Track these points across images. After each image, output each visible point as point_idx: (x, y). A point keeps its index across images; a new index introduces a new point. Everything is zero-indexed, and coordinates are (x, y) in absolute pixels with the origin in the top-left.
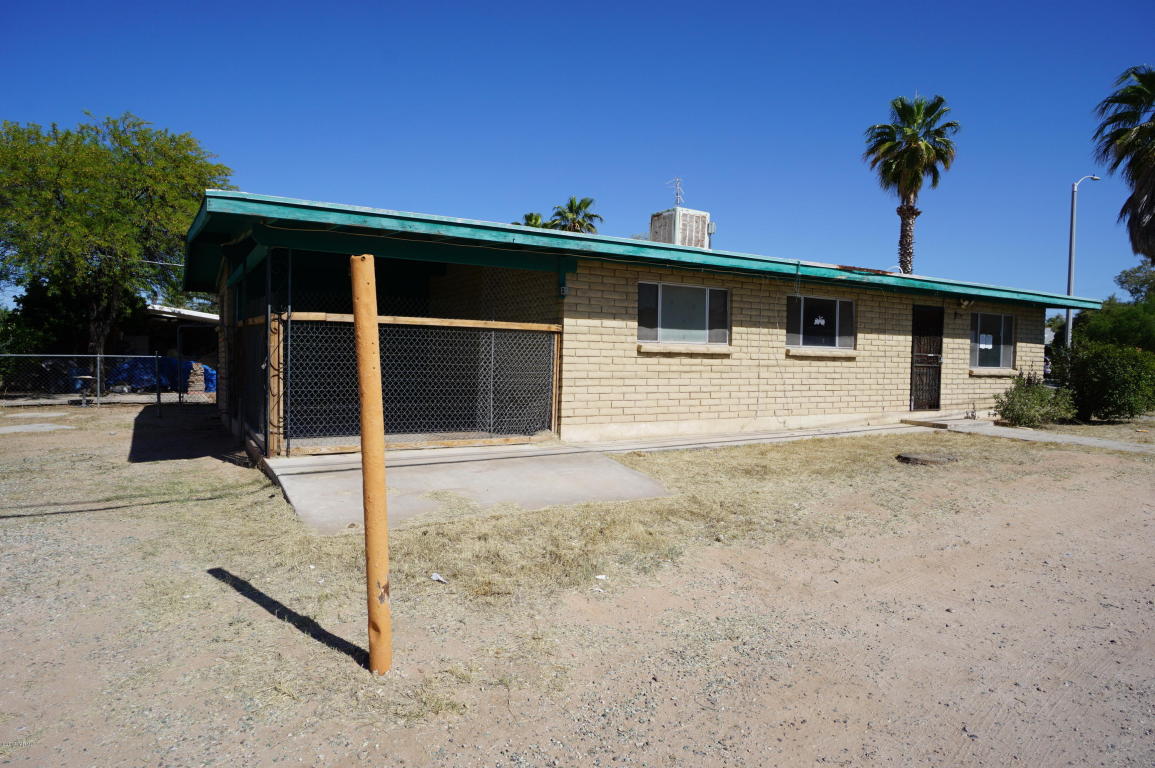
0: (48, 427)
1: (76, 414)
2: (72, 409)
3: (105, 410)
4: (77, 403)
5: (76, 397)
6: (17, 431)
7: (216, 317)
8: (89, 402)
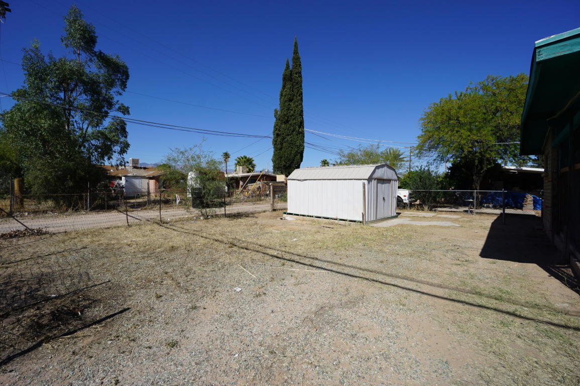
0: (449, 224)
1: (464, 217)
2: (463, 215)
3: (478, 217)
4: (466, 211)
5: (467, 209)
6: (436, 224)
7: (543, 170)
8: (471, 212)
